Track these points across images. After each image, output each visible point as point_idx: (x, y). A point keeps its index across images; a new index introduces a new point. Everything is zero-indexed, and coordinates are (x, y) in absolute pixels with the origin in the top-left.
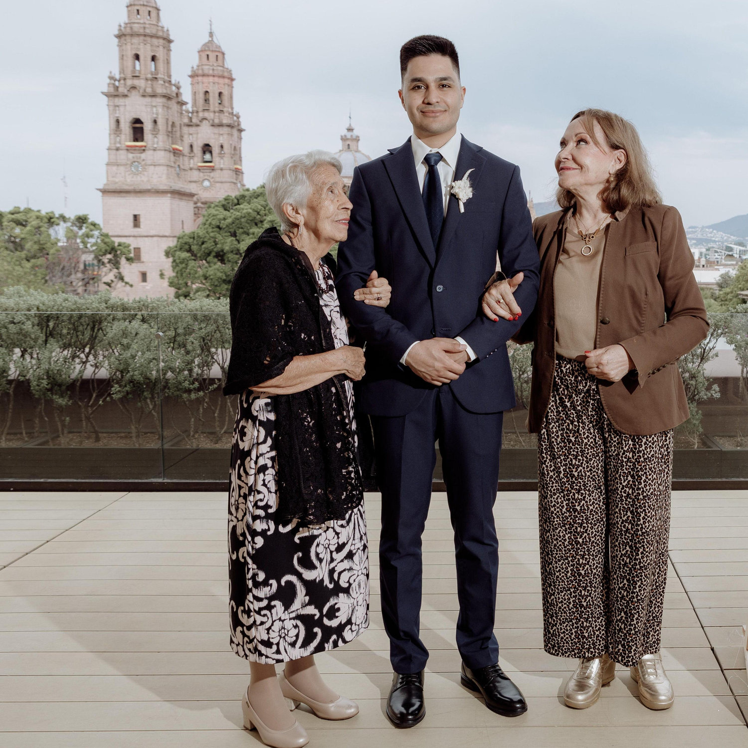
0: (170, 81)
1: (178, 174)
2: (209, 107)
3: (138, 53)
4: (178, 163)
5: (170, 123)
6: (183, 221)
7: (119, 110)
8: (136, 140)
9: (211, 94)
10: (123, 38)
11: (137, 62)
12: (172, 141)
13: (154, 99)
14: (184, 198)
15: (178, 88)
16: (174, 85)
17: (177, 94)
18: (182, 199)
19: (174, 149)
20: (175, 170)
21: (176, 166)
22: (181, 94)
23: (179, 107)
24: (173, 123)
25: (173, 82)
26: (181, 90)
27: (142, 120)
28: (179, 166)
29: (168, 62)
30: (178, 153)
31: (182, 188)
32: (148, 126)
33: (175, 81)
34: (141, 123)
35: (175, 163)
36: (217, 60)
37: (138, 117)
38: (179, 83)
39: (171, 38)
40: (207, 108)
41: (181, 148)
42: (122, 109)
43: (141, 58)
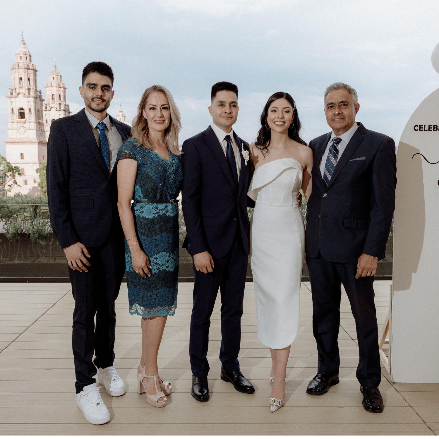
0: (37, 90)
1: (41, 134)
2: (55, 102)
3: (22, 77)
4: (41, 129)
5: (37, 110)
6: (43, 156)
7: (13, 104)
8: (22, 118)
9: (55, 96)
10: (14, 70)
11: (21, 81)
12: (38, 118)
13: (29, 98)
14: (44, 145)
15: (40, 93)
16: (39, 92)
17: (40, 96)
18: (43, 145)
19: (39, 122)
20: (40, 132)
21: (40, 130)
22: (42, 96)
23: (41, 102)
24: (38, 110)
25: (38, 90)
26: (42, 94)
27: (24, 108)
28: (41, 130)
29: (35, 81)
30: (41, 124)
31: (43, 140)
32: (26, 112)
33: (39, 90)
34: (23, 110)
35: (39, 128)
36: (54, 79)
37: (22, 107)
38: (40, 90)
39: (37, 69)
40: (54, 102)
41: (42, 122)
42: (14, 103)
43: (23, 79)
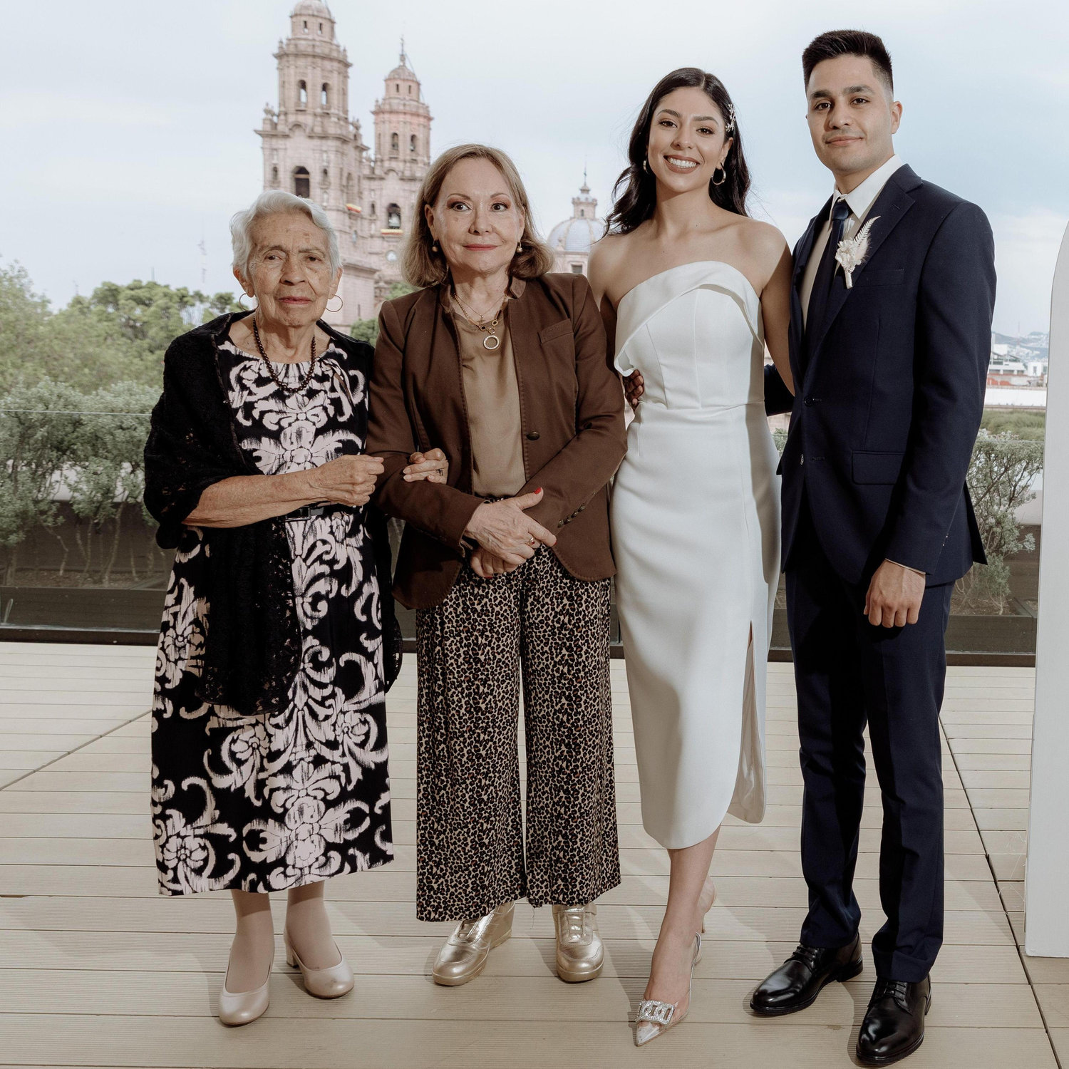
0: (346, 119)
1: (354, 243)
2: (398, 154)
3: (305, 79)
4: (354, 229)
5: (345, 175)
6: (359, 306)
7: (277, 155)
9: (401, 138)
10: (285, 59)
11: (303, 92)
12: (348, 198)
13: (324, 142)
14: (362, 274)
15: (357, 128)
16: (352, 124)
17: (355, 136)
18: (359, 276)
19: (350, 209)
20: (351, 237)
21: (352, 232)
22: (361, 135)
23: (358, 153)
24: (349, 174)
25: (351, 120)
26: (361, 131)
27: (308, 169)
28: (356, 232)
29: (344, 93)
30: (354, 215)
31: (361, 261)
32: (315, 178)
33: (354, 118)
34: (307, 173)
35: (350, 227)
36: (410, 92)
37: (302, 165)
38: (358, 121)
39: (350, 60)
40: (395, 156)
41: (359, 209)
42: (281, 153)
43: (309, 86)
